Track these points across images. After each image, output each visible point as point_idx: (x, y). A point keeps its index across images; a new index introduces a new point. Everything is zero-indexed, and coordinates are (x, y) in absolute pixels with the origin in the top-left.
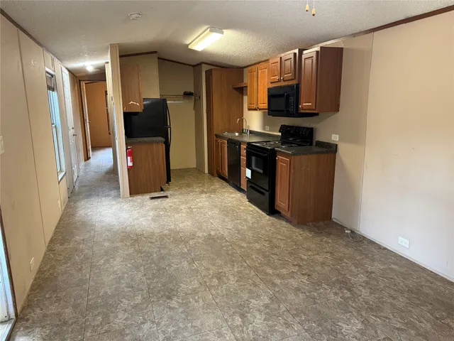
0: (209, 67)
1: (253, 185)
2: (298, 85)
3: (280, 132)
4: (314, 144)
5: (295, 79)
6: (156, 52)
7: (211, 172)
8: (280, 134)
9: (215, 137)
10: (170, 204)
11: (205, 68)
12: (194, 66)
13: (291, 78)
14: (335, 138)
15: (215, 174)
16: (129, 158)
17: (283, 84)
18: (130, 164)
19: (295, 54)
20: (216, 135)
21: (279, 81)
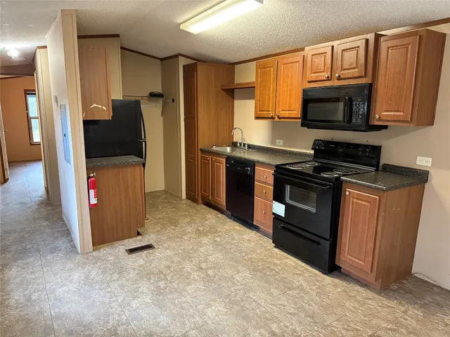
0: (190, 61)
1: (286, 226)
2: (371, 86)
3: (312, 149)
4: (380, 168)
5: (366, 76)
6: (118, 36)
7: (191, 197)
8: (312, 152)
9: (200, 153)
10: (164, 263)
11: (182, 62)
12: (162, 60)
13: (356, 75)
14: (423, 162)
15: (200, 201)
16: (92, 192)
17: (336, 83)
18: (94, 201)
19: (367, 40)
20: (202, 151)
21: (328, 79)
